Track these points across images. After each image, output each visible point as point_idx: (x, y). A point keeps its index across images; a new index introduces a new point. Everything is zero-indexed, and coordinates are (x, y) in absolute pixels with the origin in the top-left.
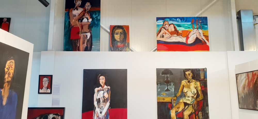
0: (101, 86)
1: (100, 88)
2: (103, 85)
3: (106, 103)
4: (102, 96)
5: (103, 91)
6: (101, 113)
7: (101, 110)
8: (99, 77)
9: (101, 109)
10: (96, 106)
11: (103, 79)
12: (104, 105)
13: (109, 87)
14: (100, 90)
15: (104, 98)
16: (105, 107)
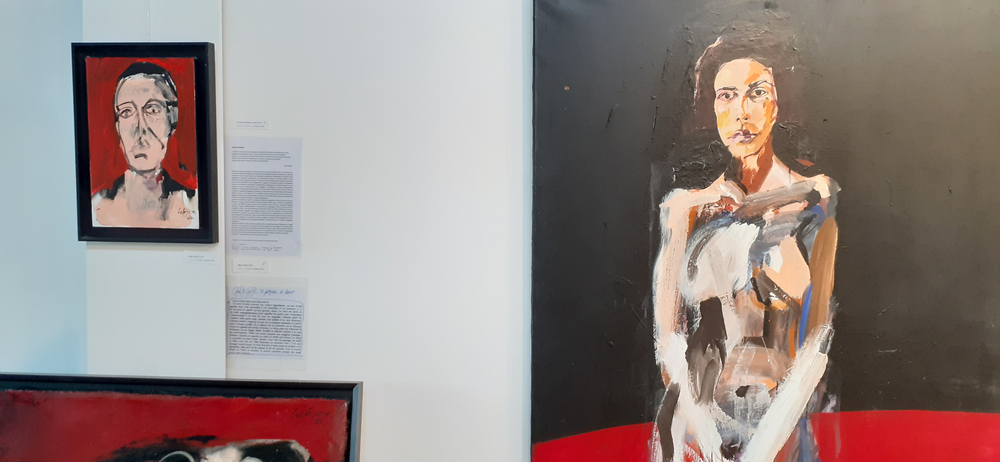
0: (732, 168)
1: (721, 188)
2: (752, 164)
3: (788, 353)
4: (743, 276)
5: (752, 231)
6: (731, 449)
7: (735, 425)
8: (711, 72)
9: (728, 406)
10: (674, 380)
11: (753, 91)
12: (766, 373)
13: (822, 184)
14: (724, 215)
15: (768, 303)
16: (773, 392)
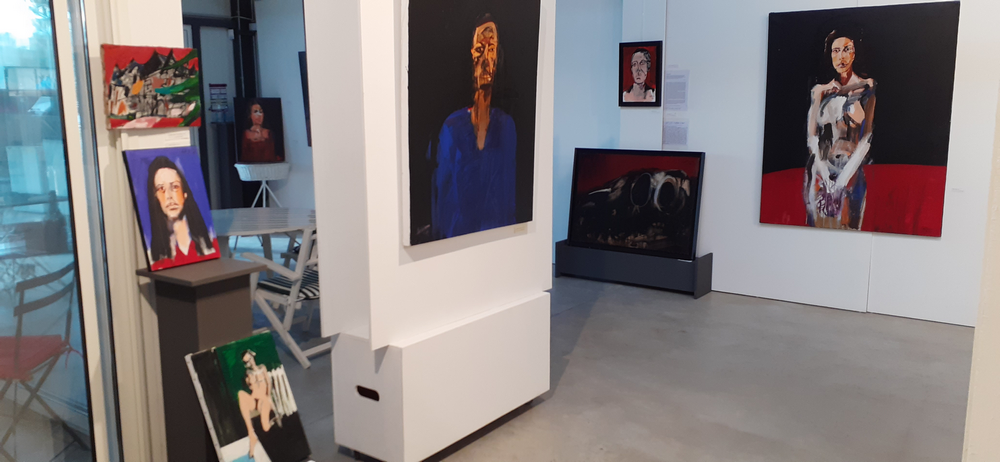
0: (837, 77)
1: (833, 84)
2: (845, 75)
3: (855, 143)
4: (840, 115)
5: (844, 99)
6: (833, 177)
7: (834, 168)
8: (830, 43)
9: (832, 162)
10: (813, 153)
11: (846, 49)
12: (847, 150)
13: (870, 82)
14: (834, 94)
15: (849, 125)
16: (849, 157)
